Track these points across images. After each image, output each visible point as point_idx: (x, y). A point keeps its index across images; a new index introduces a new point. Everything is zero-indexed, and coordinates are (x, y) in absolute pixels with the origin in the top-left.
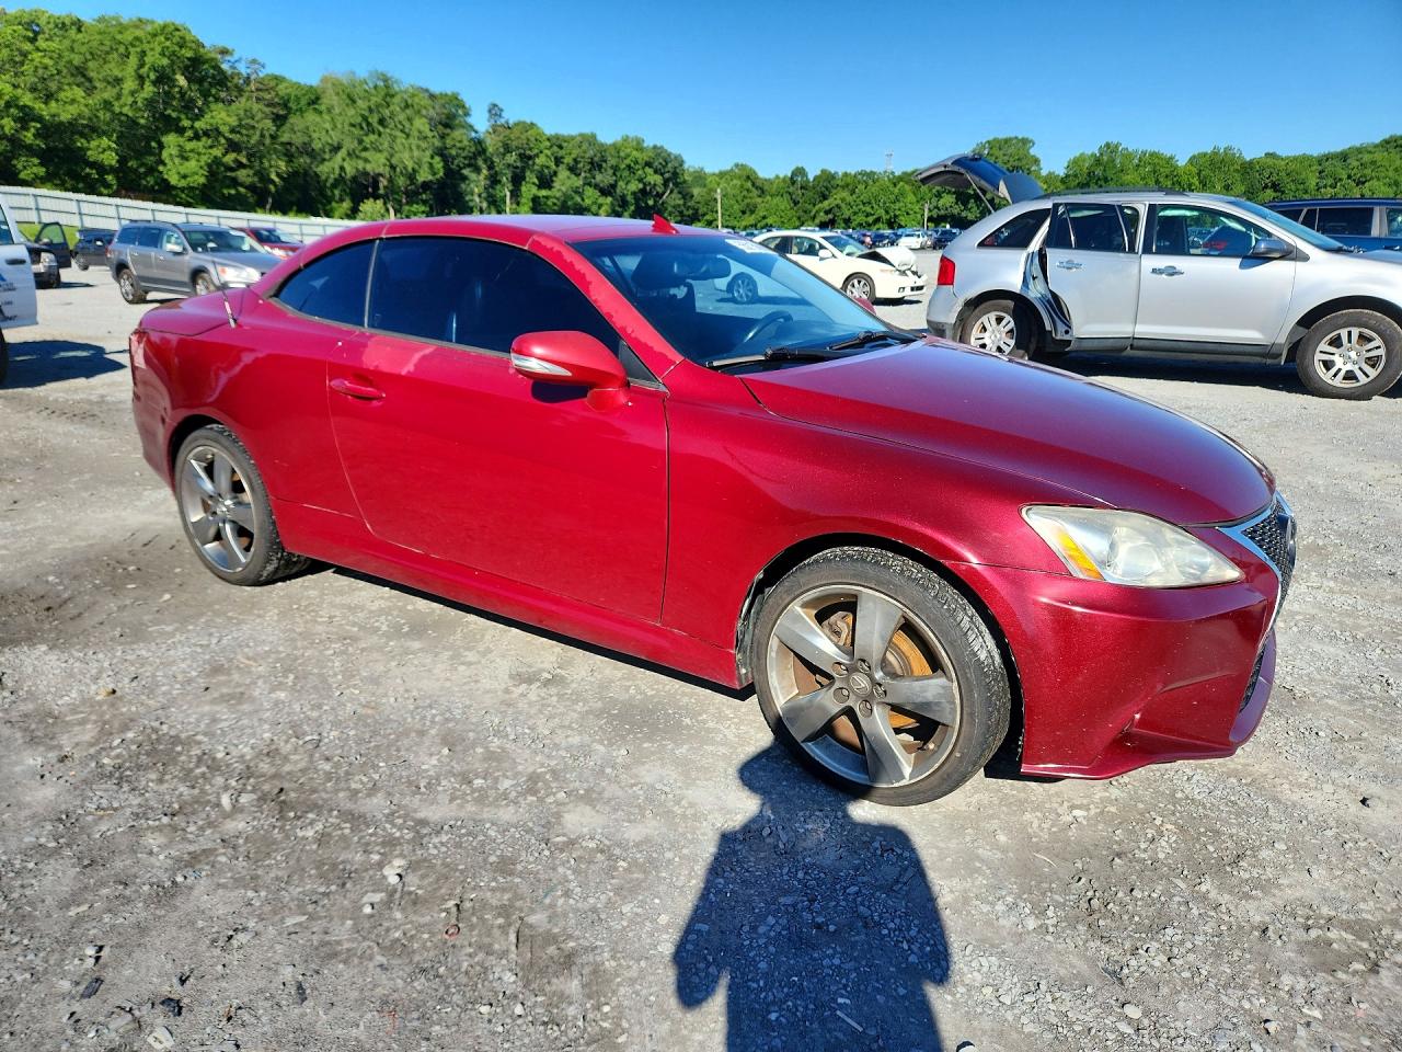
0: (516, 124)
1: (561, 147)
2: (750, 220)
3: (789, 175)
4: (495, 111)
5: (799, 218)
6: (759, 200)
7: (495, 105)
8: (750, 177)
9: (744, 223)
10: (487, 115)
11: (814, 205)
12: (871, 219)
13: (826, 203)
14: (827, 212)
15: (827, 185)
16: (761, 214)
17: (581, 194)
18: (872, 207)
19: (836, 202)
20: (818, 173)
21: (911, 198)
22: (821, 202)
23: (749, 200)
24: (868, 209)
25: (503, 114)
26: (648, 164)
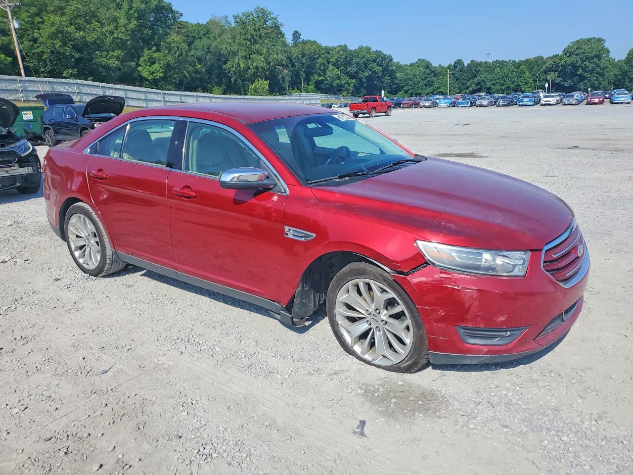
0: (307, 41)
1: (329, 53)
2: (429, 90)
3: (453, 64)
4: (296, 35)
5: (459, 88)
6: (435, 79)
7: (297, 32)
8: (428, 66)
9: (426, 92)
10: (292, 37)
11: (468, 81)
12: (503, 87)
13: (476, 80)
14: (477, 84)
15: (475, 68)
16: (437, 86)
17: (339, 78)
18: (504, 81)
19: (483, 78)
20: (470, 63)
21: (528, 75)
22: (472, 78)
23: (429, 79)
24: (502, 82)
25: (301, 37)
26: (374, 61)
